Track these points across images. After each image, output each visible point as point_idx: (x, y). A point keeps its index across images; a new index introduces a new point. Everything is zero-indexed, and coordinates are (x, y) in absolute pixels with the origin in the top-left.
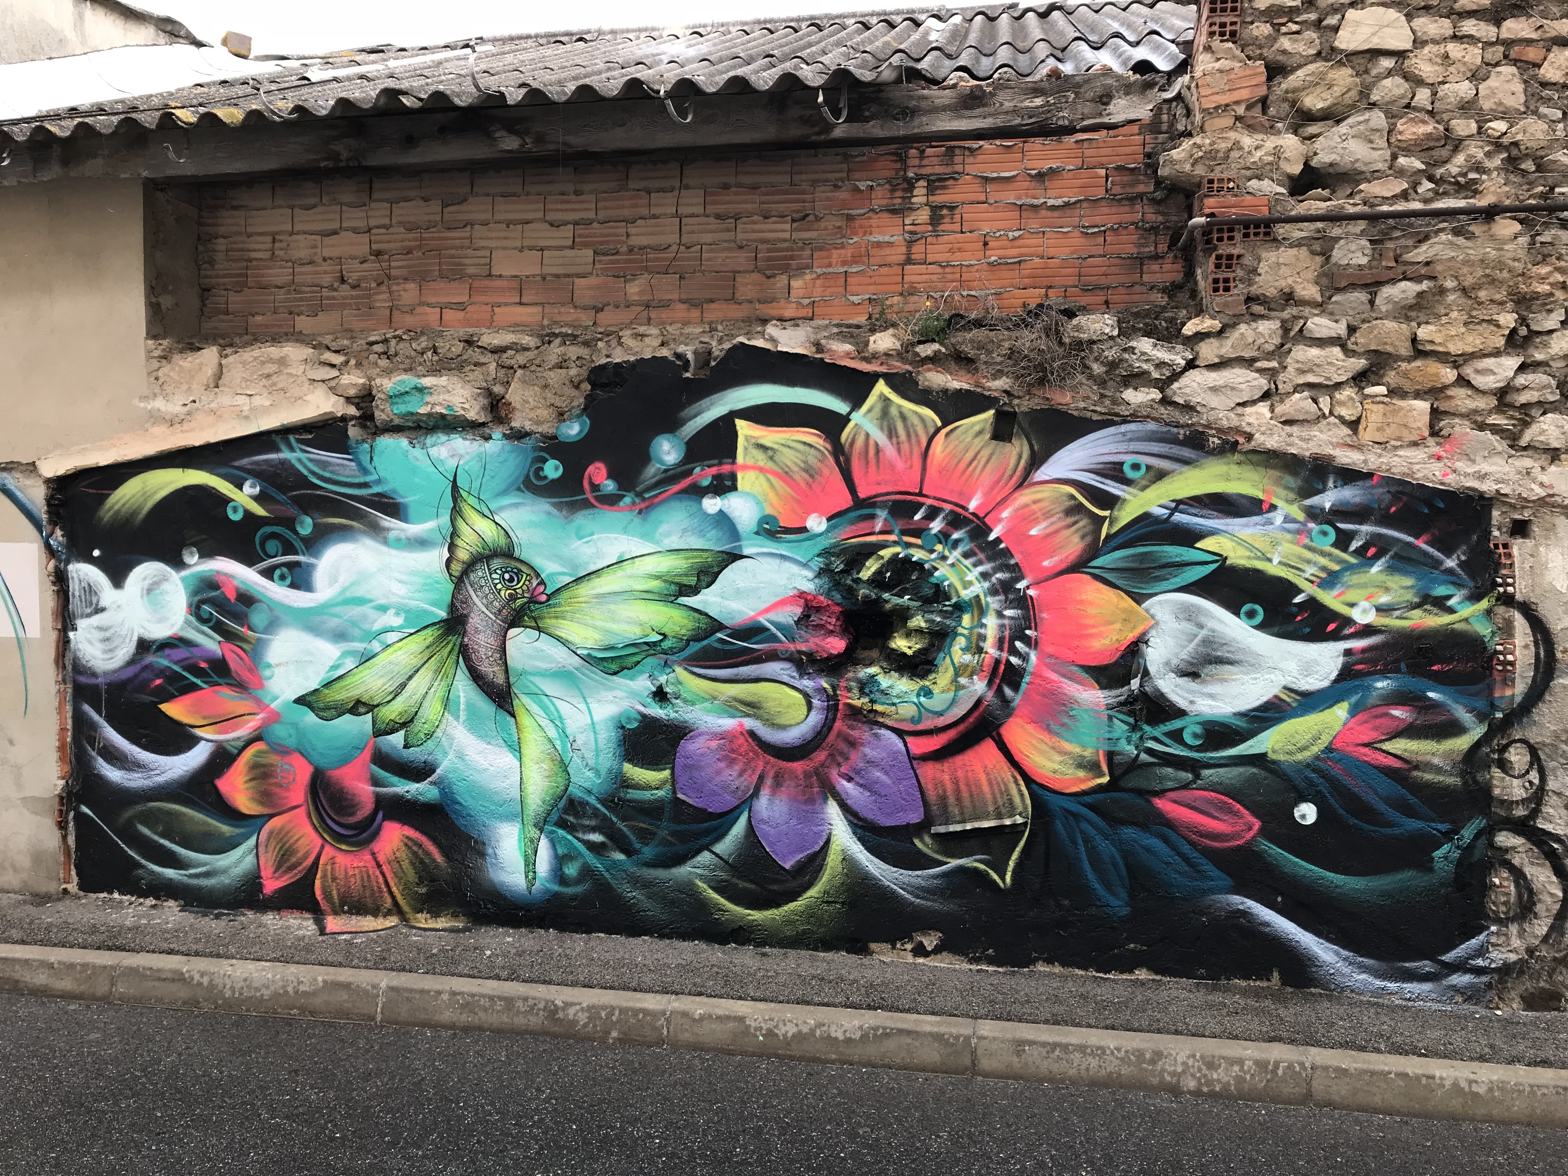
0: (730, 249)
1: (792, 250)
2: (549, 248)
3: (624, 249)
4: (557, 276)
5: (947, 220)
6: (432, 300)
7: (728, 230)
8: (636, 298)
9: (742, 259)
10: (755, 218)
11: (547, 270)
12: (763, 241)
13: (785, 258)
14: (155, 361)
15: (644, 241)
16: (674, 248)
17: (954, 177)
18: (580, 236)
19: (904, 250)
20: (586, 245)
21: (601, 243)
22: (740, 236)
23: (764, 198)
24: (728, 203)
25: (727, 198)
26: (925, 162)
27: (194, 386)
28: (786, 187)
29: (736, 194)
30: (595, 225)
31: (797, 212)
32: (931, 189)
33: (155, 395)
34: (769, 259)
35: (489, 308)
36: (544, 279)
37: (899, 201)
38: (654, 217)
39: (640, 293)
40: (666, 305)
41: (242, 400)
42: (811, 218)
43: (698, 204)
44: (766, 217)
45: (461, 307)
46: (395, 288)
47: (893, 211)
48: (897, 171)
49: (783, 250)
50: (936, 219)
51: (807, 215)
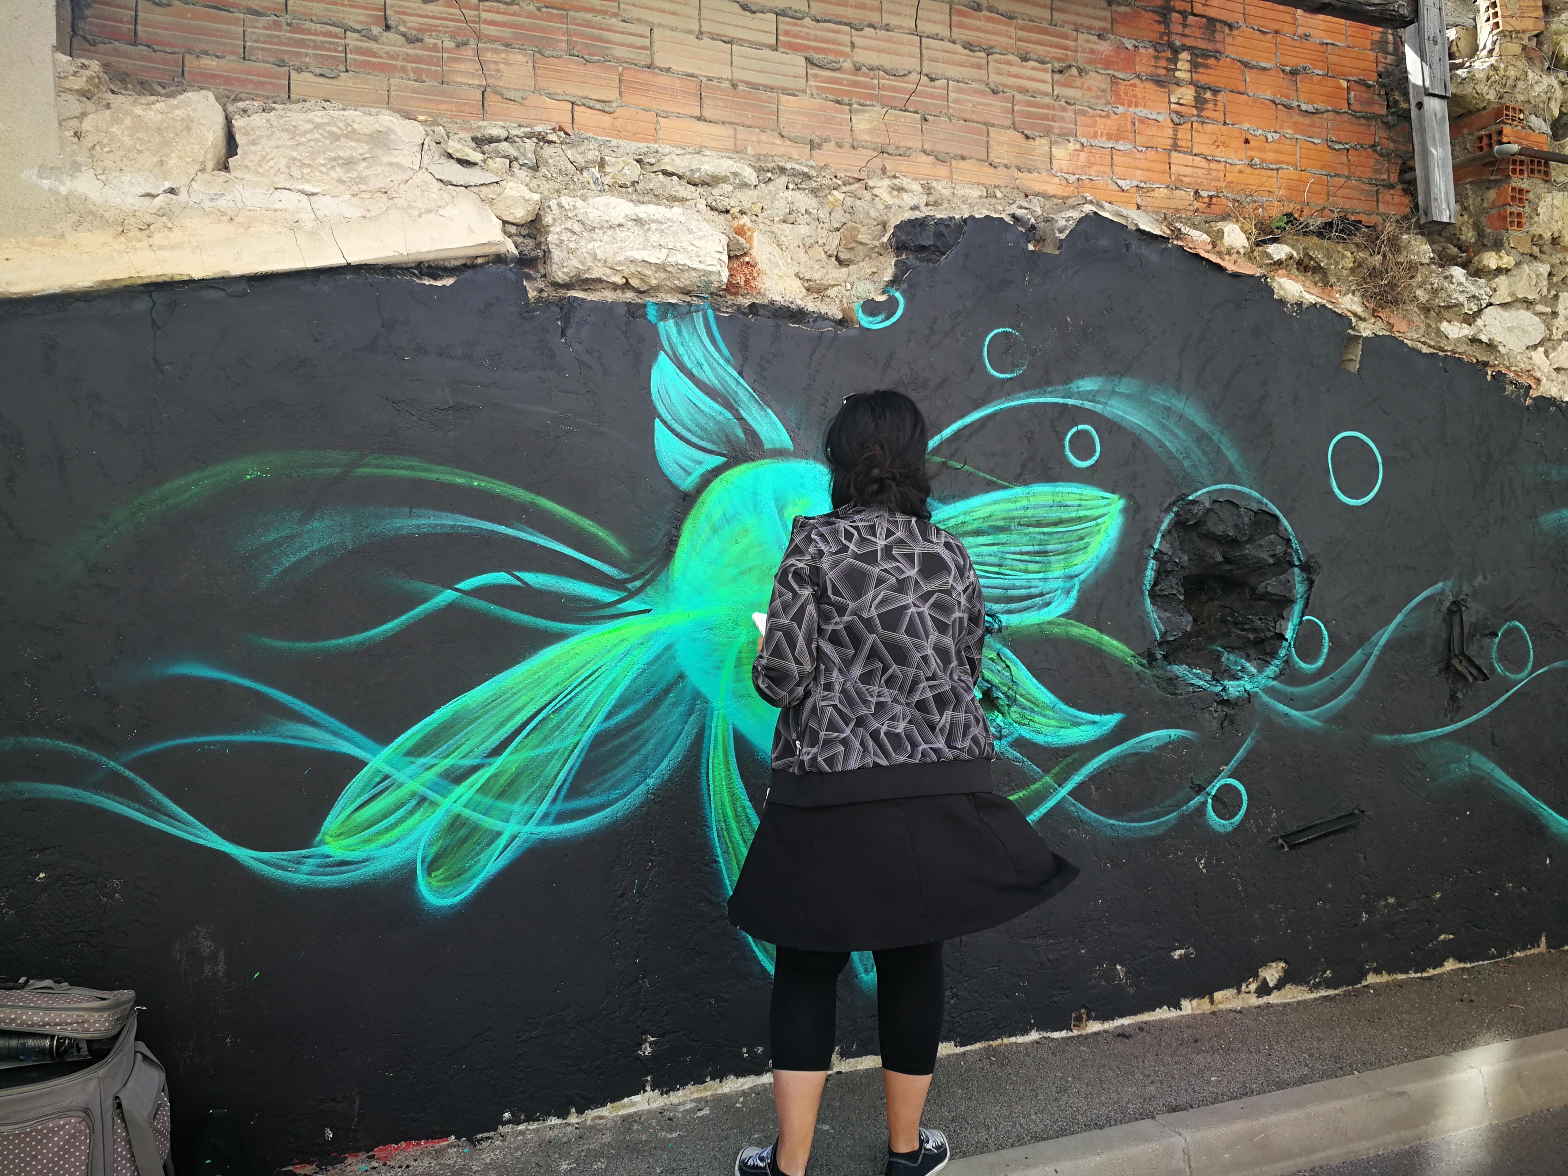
0: (982, 93)
1: (1054, 108)
2: (741, 42)
3: (848, 65)
4: (755, 86)
5: (1210, 106)
6: (557, 88)
7: (979, 67)
8: (867, 137)
9: (995, 108)
10: (1010, 57)
11: (739, 75)
12: (1023, 90)
13: (1046, 117)
14: (72, 98)
15: (874, 59)
16: (914, 77)
17: (1216, 55)
18: (787, 33)
19: (1170, 132)
20: (795, 48)
21: (817, 50)
22: (994, 79)
23: (1020, 33)
24: (978, 29)
25: (978, 23)
26: (1187, 31)
27: (173, 161)
28: (1045, 25)
29: (989, 20)
30: (807, 21)
31: (1059, 60)
32: (1195, 66)
33: (76, 167)
34: (1029, 115)
35: (651, 116)
36: (734, 86)
37: (1163, 72)
38: (887, 28)
39: (871, 131)
40: (904, 154)
41: (290, 201)
42: (1074, 71)
43: (942, 23)
44: (1025, 59)
45: (604, 107)
46: (489, 56)
47: (1159, 82)
48: (1162, 34)
49: (1042, 106)
50: (1199, 103)
51: (1070, 67)
